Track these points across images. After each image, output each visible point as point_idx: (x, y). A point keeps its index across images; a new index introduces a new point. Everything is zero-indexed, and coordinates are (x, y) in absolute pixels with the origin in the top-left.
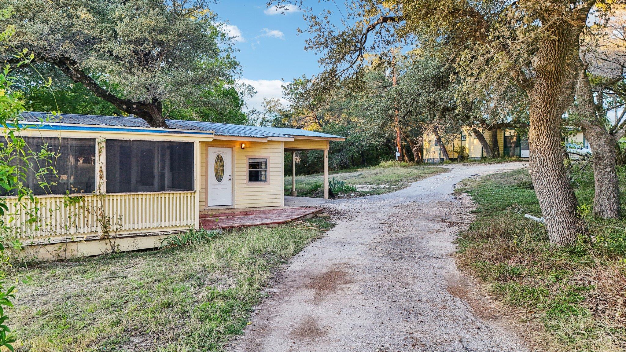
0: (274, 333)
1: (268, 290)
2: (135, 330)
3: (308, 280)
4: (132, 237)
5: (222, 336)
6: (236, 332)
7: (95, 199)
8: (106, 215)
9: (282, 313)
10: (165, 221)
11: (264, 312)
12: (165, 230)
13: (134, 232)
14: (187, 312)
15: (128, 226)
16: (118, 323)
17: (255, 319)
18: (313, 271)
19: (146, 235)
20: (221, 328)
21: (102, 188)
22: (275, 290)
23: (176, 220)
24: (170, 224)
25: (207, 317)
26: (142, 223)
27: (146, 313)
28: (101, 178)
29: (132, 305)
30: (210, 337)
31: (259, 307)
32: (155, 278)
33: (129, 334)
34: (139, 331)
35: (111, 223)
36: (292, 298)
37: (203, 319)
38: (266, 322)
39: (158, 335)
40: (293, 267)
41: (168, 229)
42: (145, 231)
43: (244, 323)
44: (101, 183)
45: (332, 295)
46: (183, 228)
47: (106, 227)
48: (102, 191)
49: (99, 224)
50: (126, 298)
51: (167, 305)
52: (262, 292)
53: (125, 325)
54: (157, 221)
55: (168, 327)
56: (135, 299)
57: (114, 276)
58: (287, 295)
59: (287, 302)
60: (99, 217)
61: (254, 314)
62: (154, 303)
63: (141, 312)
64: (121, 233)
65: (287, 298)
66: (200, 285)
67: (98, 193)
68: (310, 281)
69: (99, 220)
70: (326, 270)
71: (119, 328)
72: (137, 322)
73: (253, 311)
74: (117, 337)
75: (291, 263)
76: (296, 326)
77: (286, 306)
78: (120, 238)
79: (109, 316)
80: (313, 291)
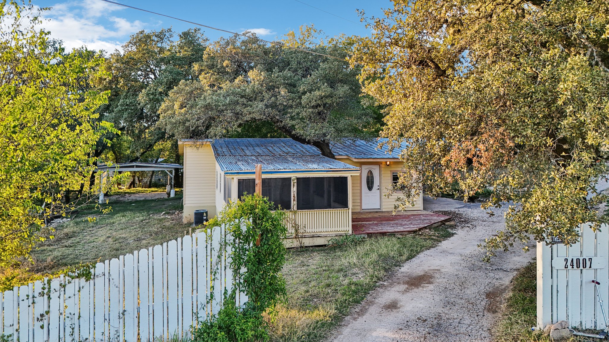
0: (375, 305)
1: (381, 283)
2: (315, 295)
3: (407, 279)
4: (311, 237)
5: (350, 303)
6: (357, 302)
7: (291, 213)
8: (297, 223)
9: (383, 296)
10: (330, 227)
11: (374, 295)
12: (331, 233)
13: (312, 234)
14: (337, 290)
15: (310, 230)
16: (307, 291)
17: (369, 297)
18: (414, 273)
19: (319, 237)
20: (351, 300)
21: (294, 207)
22: (385, 283)
23: (337, 227)
24: (334, 229)
25: (345, 294)
26: (317, 228)
27: (319, 288)
28: (294, 200)
29: (313, 283)
30: (345, 302)
31: (373, 292)
32: (324, 268)
33: (312, 297)
34: (316, 296)
35: (299, 229)
36: (392, 289)
37: (343, 294)
38: (373, 299)
39: (324, 299)
40: (403, 269)
41: (333, 233)
42: (319, 234)
43: (363, 299)
44: (294, 204)
45: (416, 290)
46: (342, 233)
47: (297, 231)
48: (294, 209)
49: (293, 229)
50: (310, 279)
51: (329, 286)
52: (377, 284)
53: (310, 293)
54: (326, 228)
55: (328, 296)
56: (314, 280)
57: (303, 264)
58: (390, 287)
59: (388, 290)
60: (293, 225)
61: (369, 295)
62: (323, 284)
63: (317, 288)
64: (305, 234)
65: (389, 288)
66: (345, 276)
67: (292, 210)
68: (409, 280)
69: (294, 227)
70: (422, 273)
71: (308, 294)
72: (316, 292)
73: (369, 293)
74: (308, 298)
75: (403, 266)
76: (387, 303)
77: (387, 293)
78: (304, 237)
79: (303, 288)
80: (406, 286)
